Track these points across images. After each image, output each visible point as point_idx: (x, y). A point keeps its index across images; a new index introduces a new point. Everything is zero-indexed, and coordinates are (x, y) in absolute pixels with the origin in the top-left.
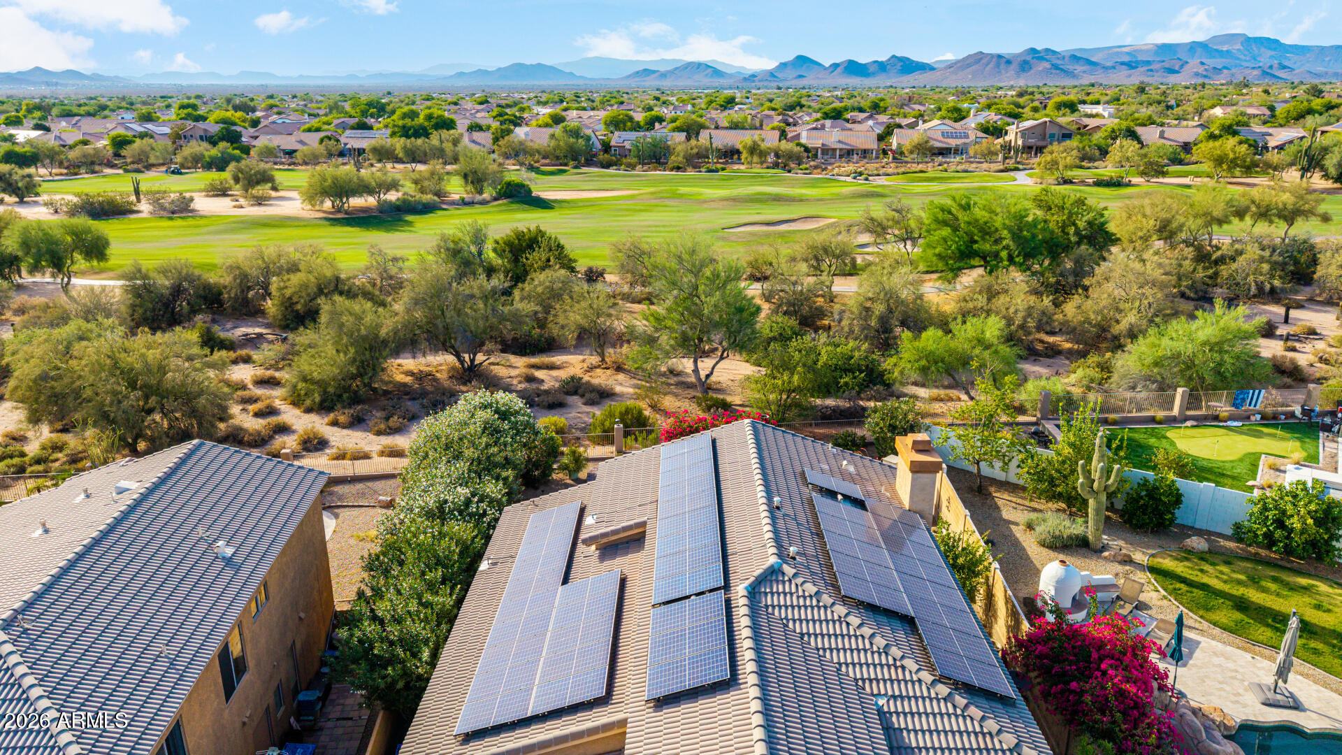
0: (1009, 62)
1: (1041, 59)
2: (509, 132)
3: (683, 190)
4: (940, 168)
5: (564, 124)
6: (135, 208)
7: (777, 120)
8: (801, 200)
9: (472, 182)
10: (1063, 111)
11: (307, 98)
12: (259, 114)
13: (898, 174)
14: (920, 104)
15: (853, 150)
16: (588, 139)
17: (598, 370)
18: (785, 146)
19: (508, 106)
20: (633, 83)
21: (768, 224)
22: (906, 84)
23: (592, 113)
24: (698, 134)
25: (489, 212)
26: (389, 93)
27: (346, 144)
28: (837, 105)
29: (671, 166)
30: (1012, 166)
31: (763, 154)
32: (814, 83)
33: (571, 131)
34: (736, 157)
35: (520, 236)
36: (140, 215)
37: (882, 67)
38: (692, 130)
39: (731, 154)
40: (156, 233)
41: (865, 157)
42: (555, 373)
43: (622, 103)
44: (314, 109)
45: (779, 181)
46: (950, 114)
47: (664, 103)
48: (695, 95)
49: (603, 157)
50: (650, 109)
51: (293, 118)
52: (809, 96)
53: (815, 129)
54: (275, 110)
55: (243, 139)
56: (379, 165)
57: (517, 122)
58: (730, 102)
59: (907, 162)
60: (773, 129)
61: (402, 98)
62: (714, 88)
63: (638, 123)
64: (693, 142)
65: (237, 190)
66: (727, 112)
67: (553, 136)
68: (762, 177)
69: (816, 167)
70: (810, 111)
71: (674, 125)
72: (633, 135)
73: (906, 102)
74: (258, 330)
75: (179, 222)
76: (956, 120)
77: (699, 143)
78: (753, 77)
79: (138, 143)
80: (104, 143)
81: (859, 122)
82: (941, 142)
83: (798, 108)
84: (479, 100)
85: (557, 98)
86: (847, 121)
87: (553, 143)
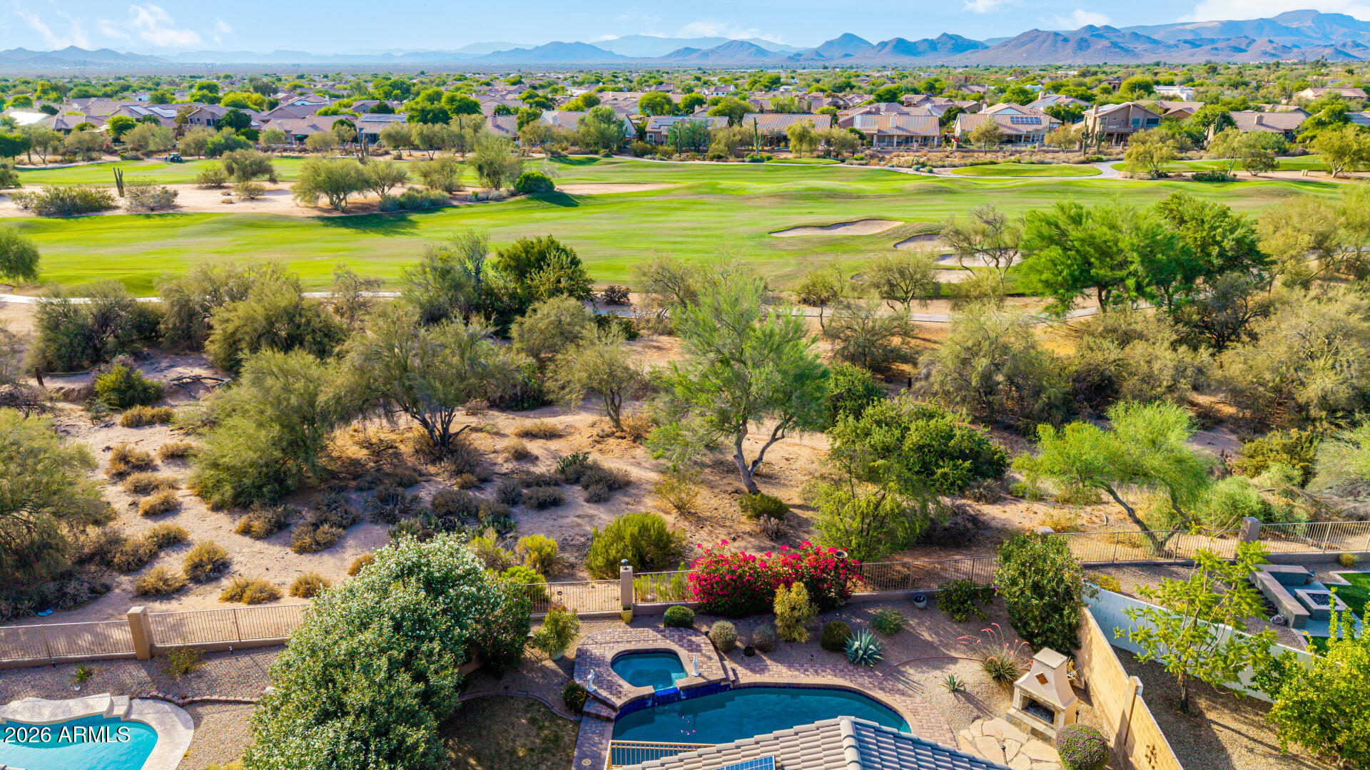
0: (1066, 40)
1: (1100, 36)
2: (536, 116)
3: (725, 183)
4: (1013, 158)
5: (595, 108)
6: (113, 204)
7: (826, 103)
8: (859, 197)
9: (488, 175)
10: (1138, 93)
11: (338, 78)
12: (280, 95)
13: (966, 165)
14: (978, 85)
15: (912, 137)
16: (621, 124)
17: (611, 440)
18: (837, 132)
19: (542, 87)
20: (674, 62)
21: (823, 227)
22: (958, 64)
23: (628, 95)
24: (741, 118)
25: (504, 210)
26: (423, 73)
27: (361, 129)
28: (889, 86)
29: (711, 155)
30: (1094, 157)
31: (813, 142)
32: (862, 62)
33: (602, 116)
34: (783, 144)
35: (527, 248)
36: (118, 212)
37: (932, 45)
38: (734, 114)
39: (778, 141)
40: (127, 235)
41: (925, 145)
42: (554, 445)
43: (661, 83)
44: (339, 90)
45: (832, 173)
46: (1015, 97)
47: (705, 83)
48: (738, 75)
49: (636, 144)
50: (690, 90)
51: (312, 100)
52: (858, 76)
53: (869, 113)
54: (299, 91)
55: (253, 123)
56: (395, 153)
57: (548, 105)
58: (775, 83)
59: (973, 151)
60: (823, 113)
61: (433, 79)
62: (757, 68)
63: (676, 105)
64: (736, 128)
65: (231, 182)
66: (771, 94)
67: (582, 121)
68: (813, 168)
69: (872, 157)
70: (861, 92)
71: (715, 108)
72: (670, 120)
73: (963, 82)
74: (198, 371)
75: (157, 221)
76: (1023, 103)
77: (743, 129)
78: (797, 56)
79: (140, 128)
80: (105, 127)
81: (915, 105)
82: (1009, 128)
83: (848, 89)
84: (513, 80)
85: (593, 78)
86: (902, 103)
87: (583, 129)
